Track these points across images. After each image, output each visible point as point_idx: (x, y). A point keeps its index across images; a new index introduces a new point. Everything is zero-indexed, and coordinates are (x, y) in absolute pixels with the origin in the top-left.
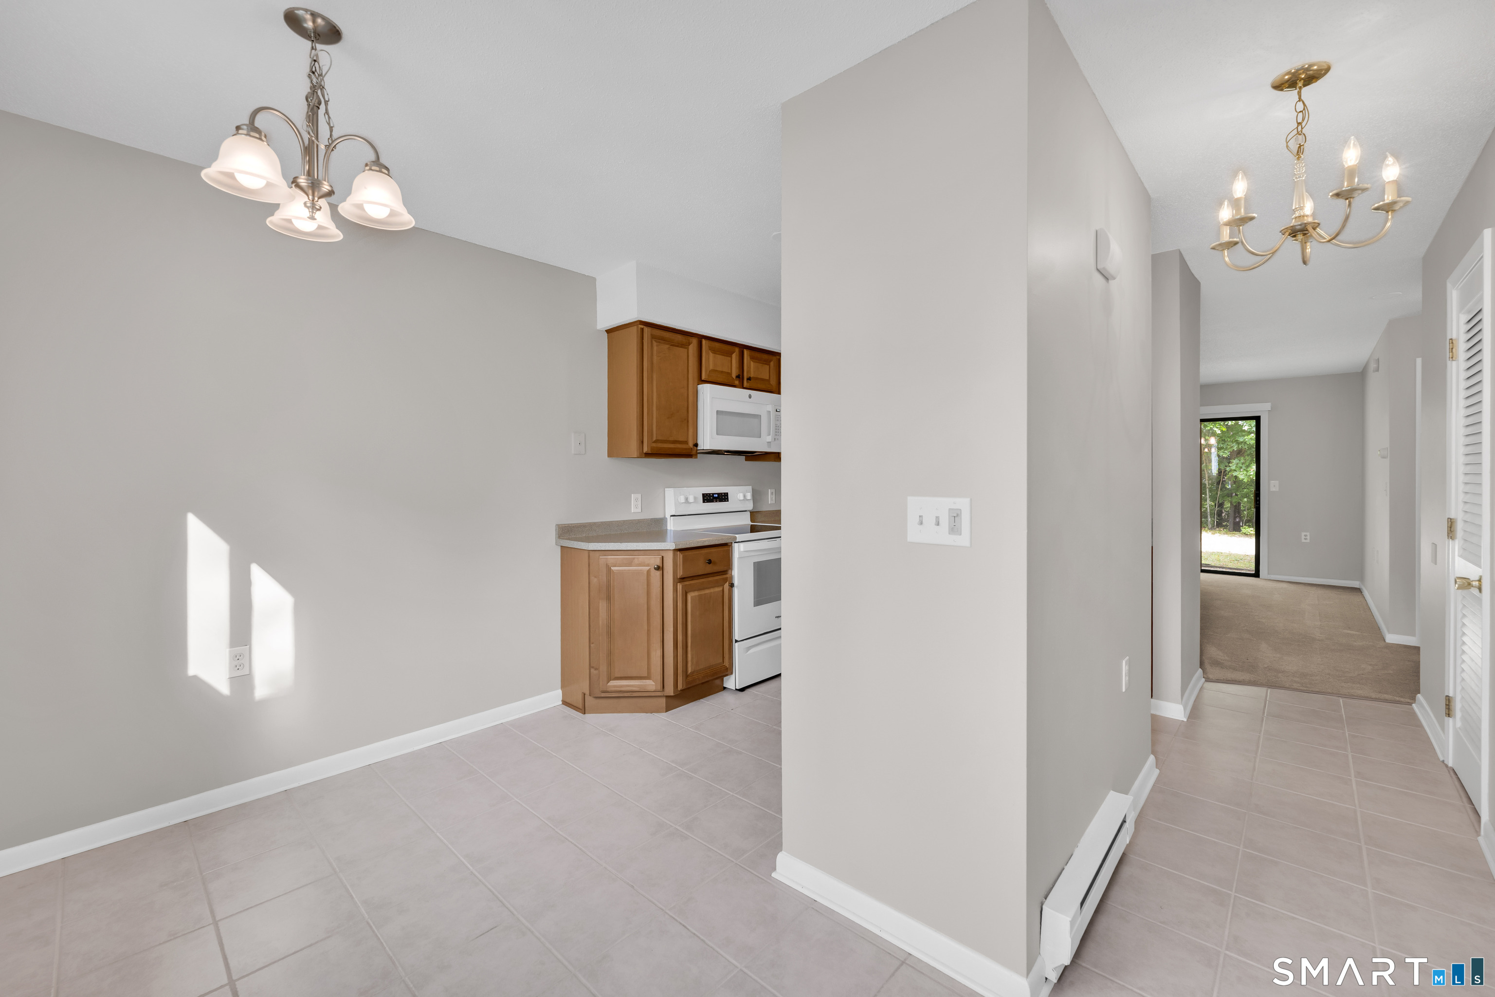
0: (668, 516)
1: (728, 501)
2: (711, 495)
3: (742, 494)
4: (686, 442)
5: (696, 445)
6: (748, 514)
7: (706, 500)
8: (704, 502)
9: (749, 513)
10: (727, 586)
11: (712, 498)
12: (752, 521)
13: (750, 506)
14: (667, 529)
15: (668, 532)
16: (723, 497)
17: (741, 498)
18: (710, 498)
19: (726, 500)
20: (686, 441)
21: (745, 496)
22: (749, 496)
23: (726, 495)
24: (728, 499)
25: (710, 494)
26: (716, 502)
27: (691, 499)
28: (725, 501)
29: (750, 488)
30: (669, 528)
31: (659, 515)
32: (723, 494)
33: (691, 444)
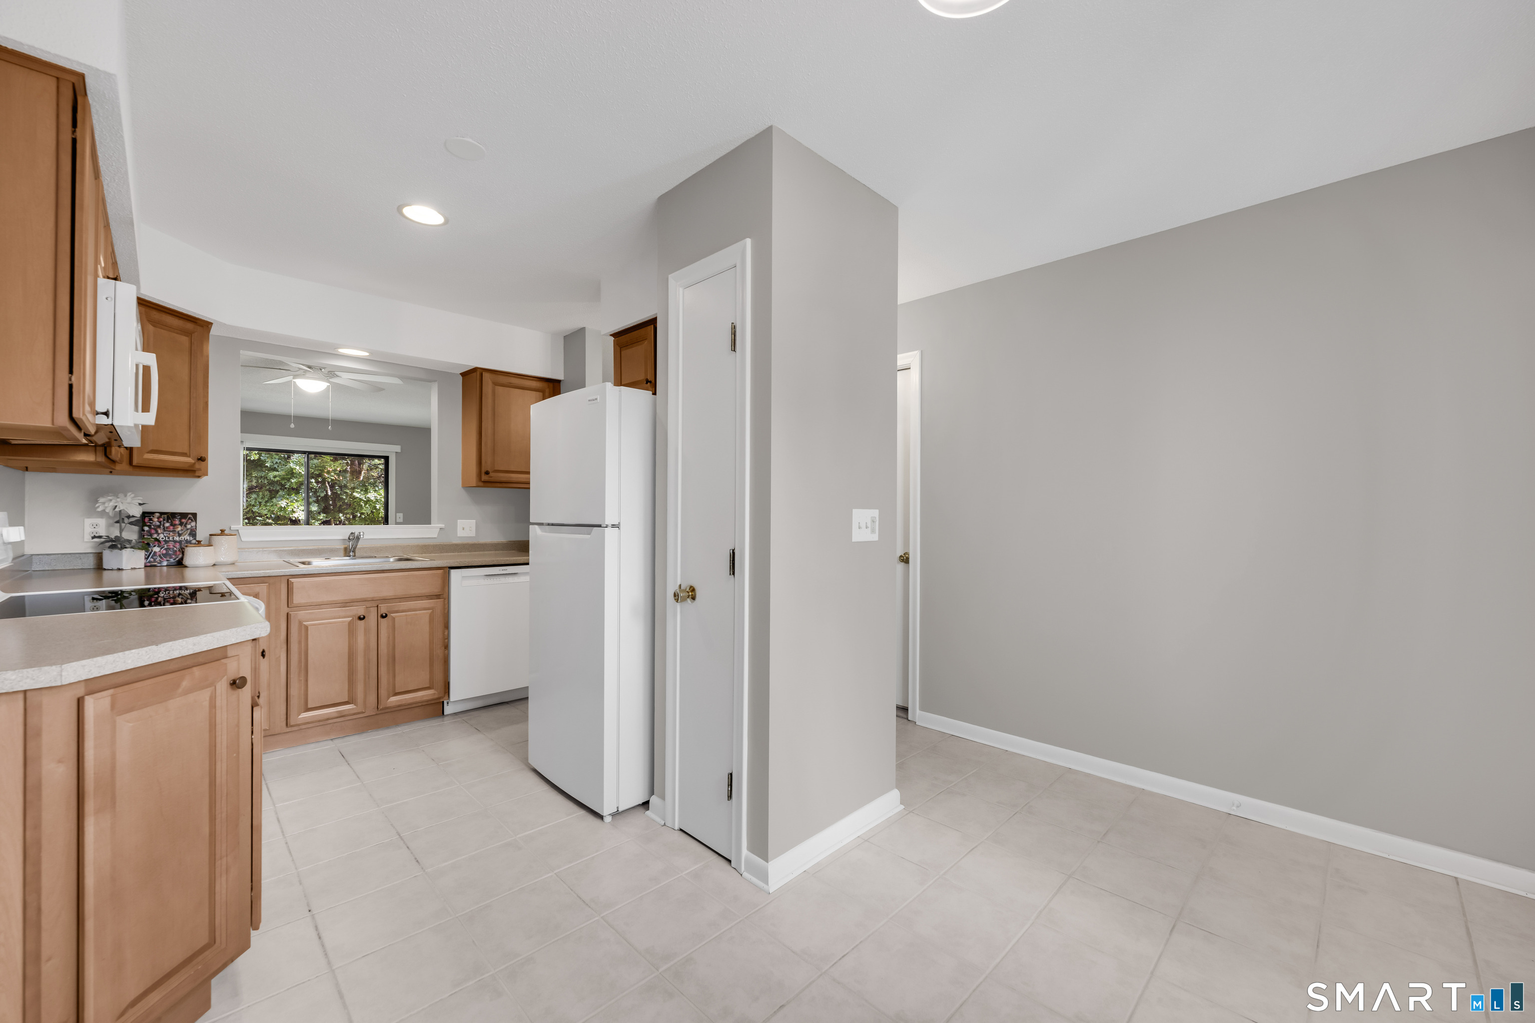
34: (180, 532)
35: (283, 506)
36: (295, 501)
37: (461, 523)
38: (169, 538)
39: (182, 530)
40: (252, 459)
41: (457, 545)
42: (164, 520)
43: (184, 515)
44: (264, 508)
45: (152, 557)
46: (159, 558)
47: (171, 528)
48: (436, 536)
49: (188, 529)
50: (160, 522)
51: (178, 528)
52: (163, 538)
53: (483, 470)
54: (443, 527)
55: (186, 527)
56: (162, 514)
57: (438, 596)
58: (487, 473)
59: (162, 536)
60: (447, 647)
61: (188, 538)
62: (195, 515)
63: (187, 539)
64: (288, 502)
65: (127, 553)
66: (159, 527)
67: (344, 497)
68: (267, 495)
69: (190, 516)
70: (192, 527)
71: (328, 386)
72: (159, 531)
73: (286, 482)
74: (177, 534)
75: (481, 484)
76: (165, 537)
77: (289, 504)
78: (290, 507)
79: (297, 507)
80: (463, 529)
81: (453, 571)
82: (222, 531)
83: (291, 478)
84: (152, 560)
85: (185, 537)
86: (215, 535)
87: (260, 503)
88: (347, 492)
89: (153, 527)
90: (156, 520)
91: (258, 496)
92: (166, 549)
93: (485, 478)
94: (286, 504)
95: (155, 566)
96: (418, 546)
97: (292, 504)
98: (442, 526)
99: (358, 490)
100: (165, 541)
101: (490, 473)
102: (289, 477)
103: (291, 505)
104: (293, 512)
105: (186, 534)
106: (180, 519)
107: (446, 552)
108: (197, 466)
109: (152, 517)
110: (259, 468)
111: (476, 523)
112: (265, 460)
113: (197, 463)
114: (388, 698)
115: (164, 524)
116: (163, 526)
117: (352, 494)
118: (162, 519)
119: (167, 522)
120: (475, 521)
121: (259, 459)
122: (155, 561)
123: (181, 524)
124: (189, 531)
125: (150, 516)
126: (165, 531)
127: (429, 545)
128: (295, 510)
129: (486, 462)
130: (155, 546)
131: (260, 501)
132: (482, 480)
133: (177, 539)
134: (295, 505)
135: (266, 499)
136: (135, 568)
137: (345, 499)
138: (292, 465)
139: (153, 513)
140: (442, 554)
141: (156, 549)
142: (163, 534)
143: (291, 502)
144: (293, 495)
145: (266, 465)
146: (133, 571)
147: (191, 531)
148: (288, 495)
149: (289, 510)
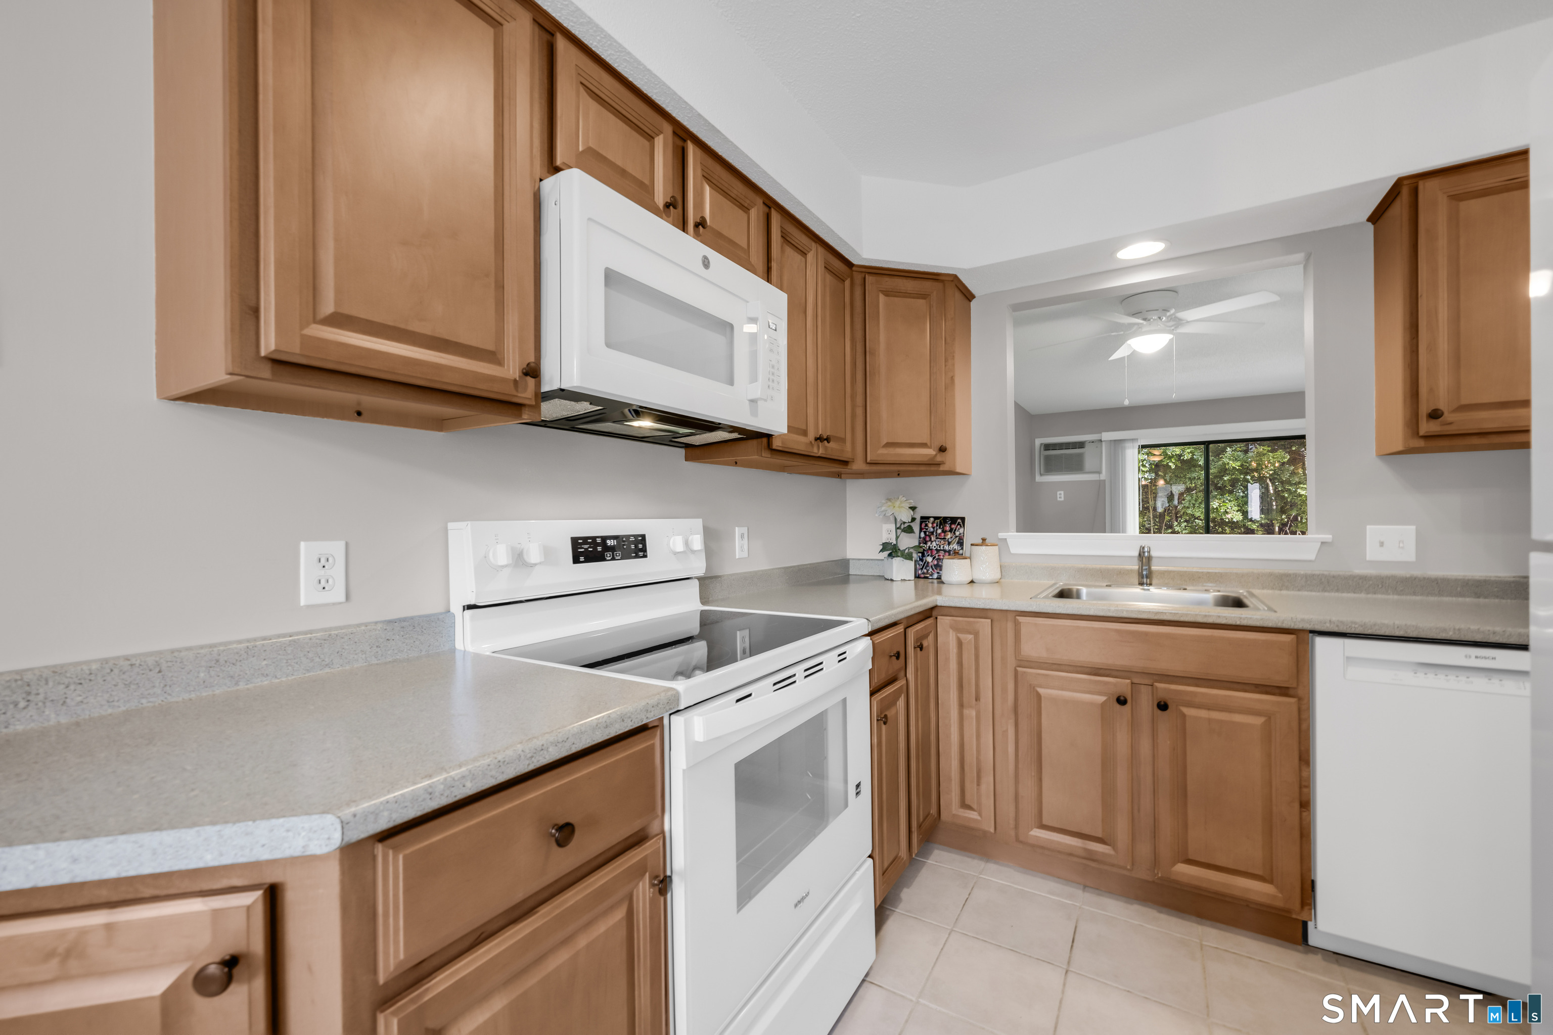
0: (456, 608)
1: (645, 556)
2: (599, 540)
3: (681, 537)
4: (493, 356)
5: (533, 372)
6: (694, 588)
7: (581, 554)
8: (576, 560)
9: (696, 583)
10: (644, 890)
11: (599, 549)
12: (704, 600)
13: (699, 567)
14: (453, 650)
15: (458, 656)
16: (633, 547)
17: (680, 547)
18: (595, 549)
19: (641, 554)
20: (493, 353)
21: (687, 543)
22: (697, 542)
23: (641, 540)
24: (644, 550)
25: (594, 538)
26: (613, 559)
27: (534, 555)
28: (637, 557)
29: (698, 523)
30: (459, 645)
31: (429, 606)
32: (632, 539)
33: (512, 369)
34: (950, 540)
35: (1215, 507)
36: (1227, 501)
37: (1372, 532)
38: (940, 547)
39: (951, 537)
40: (1185, 459)
41: (1364, 578)
42: (937, 526)
43: (953, 520)
44: (1197, 510)
45: (925, 568)
46: (931, 570)
47: (943, 534)
48: (1312, 557)
49: (956, 537)
50: (934, 528)
51: (948, 535)
52: (935, 547)
53: (1424, 410)
54: (1330, 540)
55: (955, 533)
56: (936, 518)
57: (1283, 691)
58: (1435, 415)
59: (934, 544)
60: (1305, 804)
61: (956, 547)
62: (963, 519)
63: (955, 549)
64: (1220, 502)
65: (897, 561)
66: (932, 533)
67: (1286, 495)
68: (1200, 497)
69: (959, 521)
70: (960, 534)
71: (1171, 340)
72: (933, 539)
73: (1218, 481)
74: (947, 543)
75: (1421, 443)
76: (937, 545)
77: (1221, 505)
78: (1222, 508)
79: (1230, 508)
80: (1382, 544)
81: (1320, 641)
82: (984, 540)
83: (1223, 476)
84: (925, 571)
85: (954, 546)
86: (977, 545)
87: (1194, 505)
88: (1290, 490)
89: (927, 533)
90: (930, 525)
91: (1192, 498)
92: (937, 559)
93: (1426, 427)
94: (1218, 504)
95: (927, 578)
96: (1271, 574)
97: (1224, 504)
98: (1328, 537)
99: (1304, 486)
100: (936, 550)
101: (1446, 414)
102: (1222, 474)
103: (1224, 506)
104: (1226, 512)
105: (954, 543)
106: (951, 524)
107: (1337, 591)
108: (939, 459)
109: (927, 522)
110: (1193, 469)
111: (1419, 535)
112: (1198, 458)
113: (938, 455)
114: (1174, 864)
115: (937, 530)
116: (936, 533)
117: (1296, 491)
118: (935, 525)
119: (940, 528)
120: (1414, 527)
121: (1192, 458)
122: (927, 573)
123: (951, 531)
124: (958, 538)
125: (926, 522)
126: (937, 538)
127: (1296, 575)
128: (1228, 510)
129: (1431, 391)
130: (928, 555)
131: (1194, 502)
132: (1422, 433)
133: (947, 548)
134: (1229, 505)
135: (1200, 501)
136: (905, 580)
137: (1287, 498)
138: (1226, 460)
139: (928, 518)
140: (1326, 594)
141: (929, 559)
142: (936, 541)
143: (1224, 502)
144: (1227, 495)
145: (1199, 463)
146: (903, 583)
147: (959, 538)
148: (1221, 495)
149: (1222, 511)
